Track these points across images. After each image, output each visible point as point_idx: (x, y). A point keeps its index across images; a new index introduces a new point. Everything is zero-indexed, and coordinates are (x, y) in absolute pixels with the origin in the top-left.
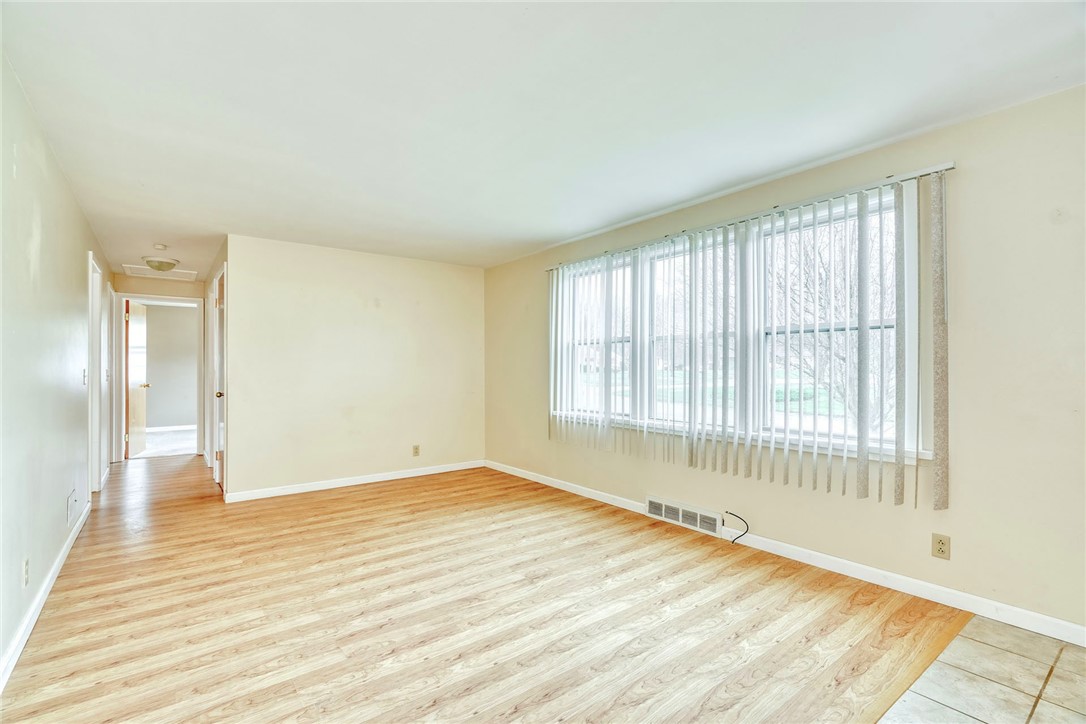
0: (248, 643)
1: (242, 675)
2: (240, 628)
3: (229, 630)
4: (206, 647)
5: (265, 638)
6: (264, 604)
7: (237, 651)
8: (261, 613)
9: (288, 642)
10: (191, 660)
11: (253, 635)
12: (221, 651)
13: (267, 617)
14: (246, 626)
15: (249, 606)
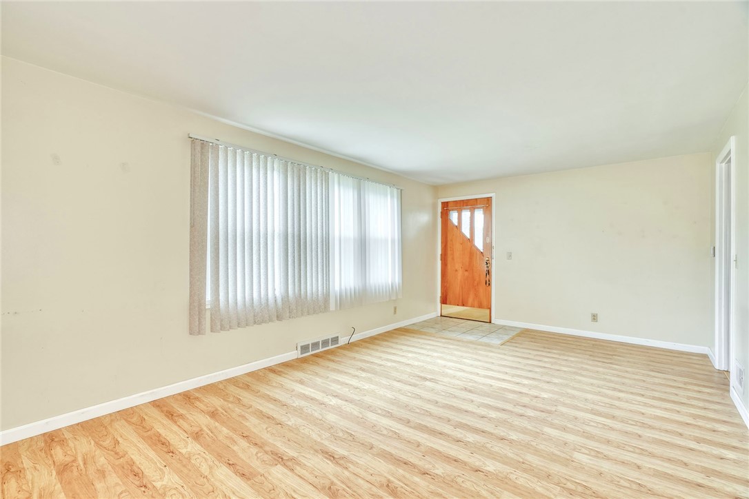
0: (598, 441)
1: (612, 429)
2: (598, 455)
3: (607, 458)
4: (628, 457)
5: (587, 438)
6: (567, 462)
7: (608, 441)
8: (577, 456)
9: (576, 428)
10: (640, 454)
11: (592, 444)
12: (618, 447)
13: (574, 450)
14: (593, 453)
15: (581, 468)
